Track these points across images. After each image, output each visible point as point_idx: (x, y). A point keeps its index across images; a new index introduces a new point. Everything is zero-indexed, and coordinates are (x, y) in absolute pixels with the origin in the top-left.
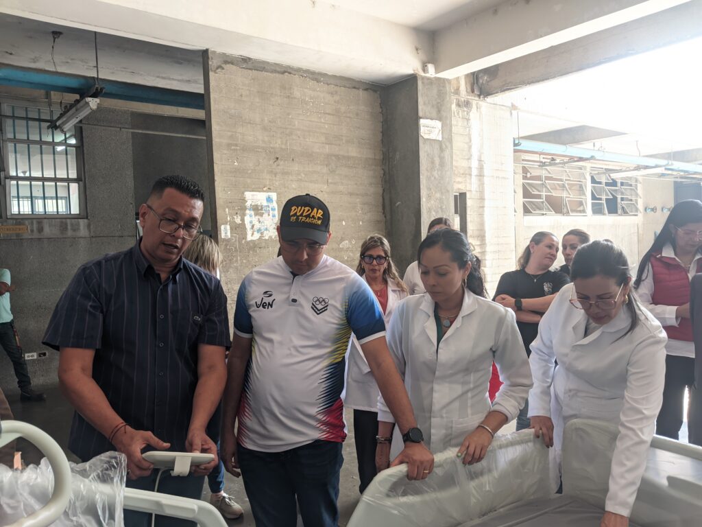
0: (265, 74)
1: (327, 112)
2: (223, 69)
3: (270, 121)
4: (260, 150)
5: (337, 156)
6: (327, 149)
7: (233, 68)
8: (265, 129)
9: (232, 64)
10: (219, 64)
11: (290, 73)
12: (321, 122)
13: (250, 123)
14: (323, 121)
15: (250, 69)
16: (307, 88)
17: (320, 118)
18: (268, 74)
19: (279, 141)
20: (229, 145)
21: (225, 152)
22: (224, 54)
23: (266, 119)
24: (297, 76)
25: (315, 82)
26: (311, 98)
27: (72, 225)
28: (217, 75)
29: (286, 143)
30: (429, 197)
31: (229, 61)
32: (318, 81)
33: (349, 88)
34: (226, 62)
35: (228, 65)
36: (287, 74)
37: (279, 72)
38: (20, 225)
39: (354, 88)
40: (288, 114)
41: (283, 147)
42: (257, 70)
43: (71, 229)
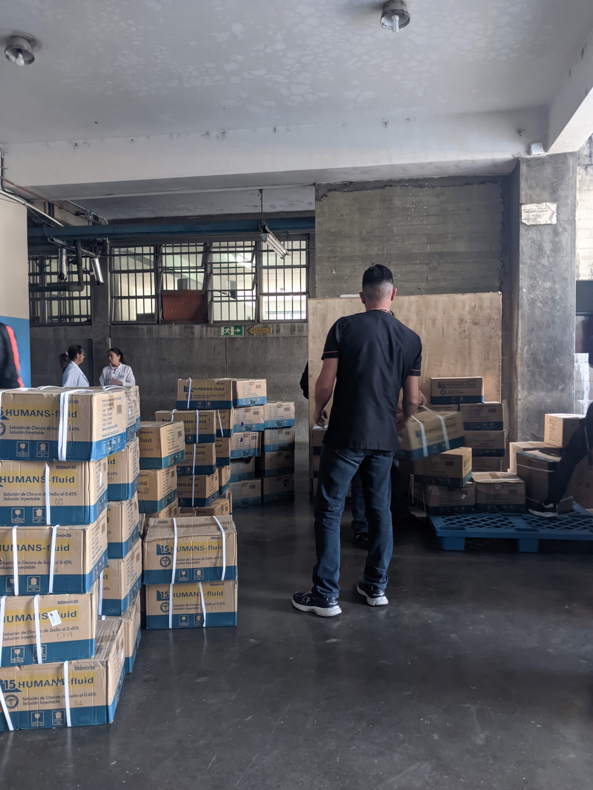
0: (365, 192)
1: (431, 213)
2: (327, 196)
3: (368, 233)
4: (356, 259)
5: (441, 254)
6: (429, 248)
7: (336, 193)
8: (363, 240)
9: (335, 190)
10: (323, 193)
11: (391, 186)
12: (423, 224)
13: (349, 237)
14: (425, 222)
15: (351, 191)
16: (409, 196)
17: (422, 220)
18: (368, 191)
19: (376, 249)
20: (329, 258)
21: (326, 264)
22: (328, 184)
23: (364, 231)
24: (398, 187)
25: (419, 188)
26: (413, 204)
27: (299, 327)
28: (321, 202)
29: (383, 249)
30: (532, 288)
31: (333, 188)
32: (421, 187)
33: (459, 186)
34: (330, 190)
35: (331, 192)
36: (388, 187)
37: (379, 188)
38: (266, 328)
39: (467, 184)
40: (388, 223)
41: (380, 252)
42: (358, 190)
43: (298, 330)
